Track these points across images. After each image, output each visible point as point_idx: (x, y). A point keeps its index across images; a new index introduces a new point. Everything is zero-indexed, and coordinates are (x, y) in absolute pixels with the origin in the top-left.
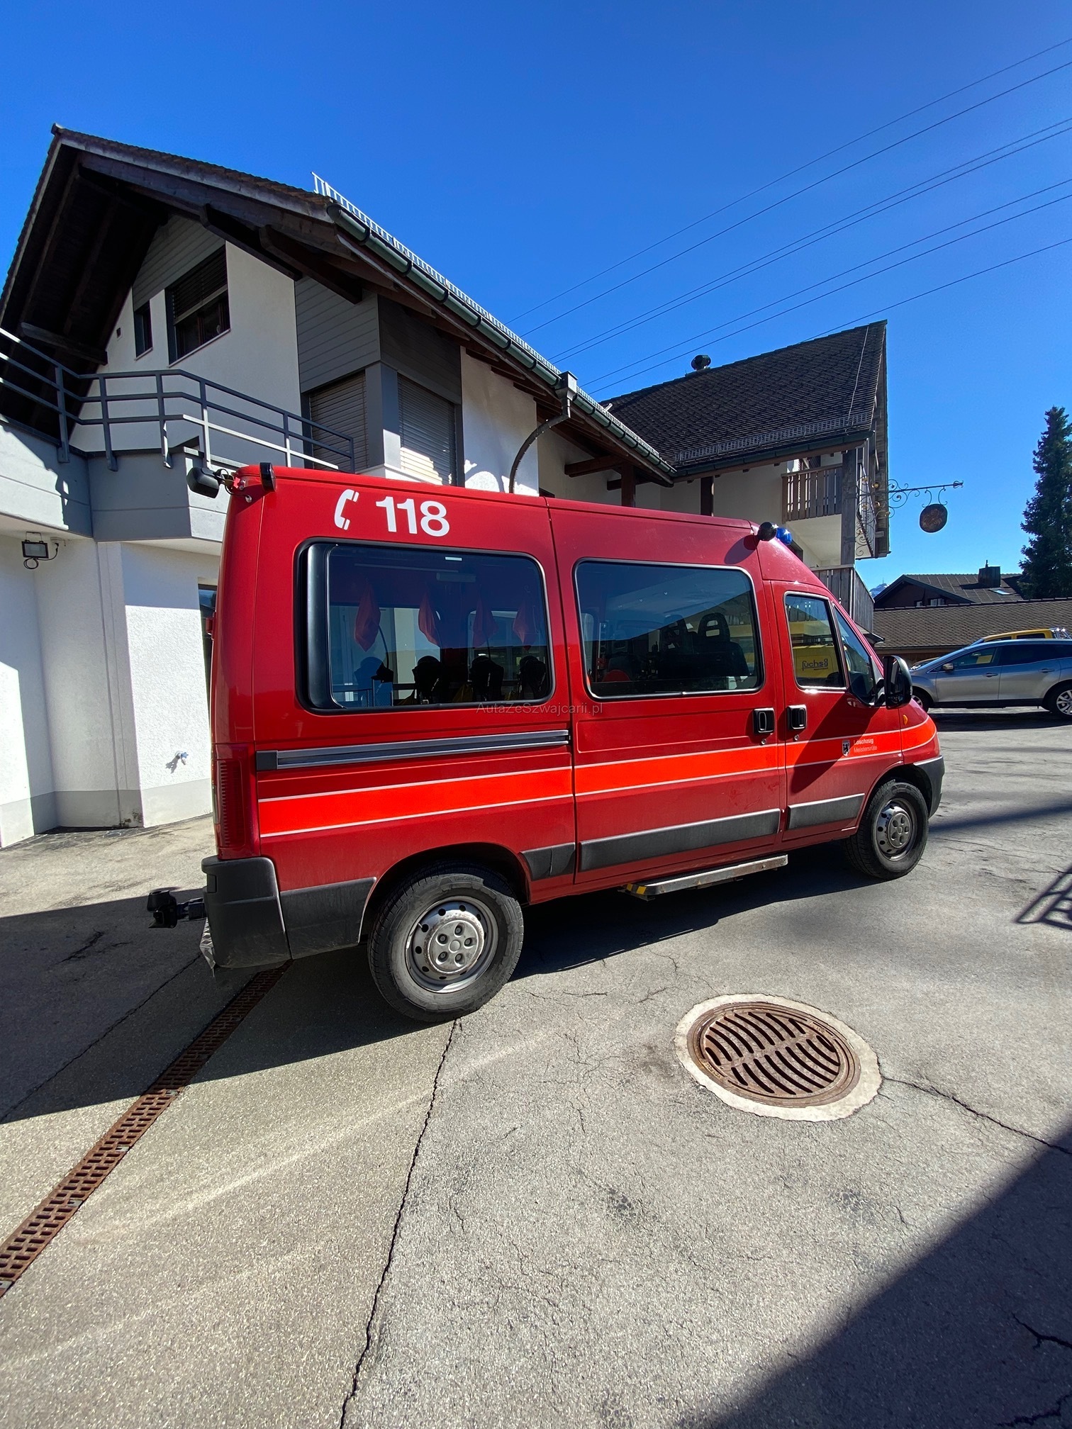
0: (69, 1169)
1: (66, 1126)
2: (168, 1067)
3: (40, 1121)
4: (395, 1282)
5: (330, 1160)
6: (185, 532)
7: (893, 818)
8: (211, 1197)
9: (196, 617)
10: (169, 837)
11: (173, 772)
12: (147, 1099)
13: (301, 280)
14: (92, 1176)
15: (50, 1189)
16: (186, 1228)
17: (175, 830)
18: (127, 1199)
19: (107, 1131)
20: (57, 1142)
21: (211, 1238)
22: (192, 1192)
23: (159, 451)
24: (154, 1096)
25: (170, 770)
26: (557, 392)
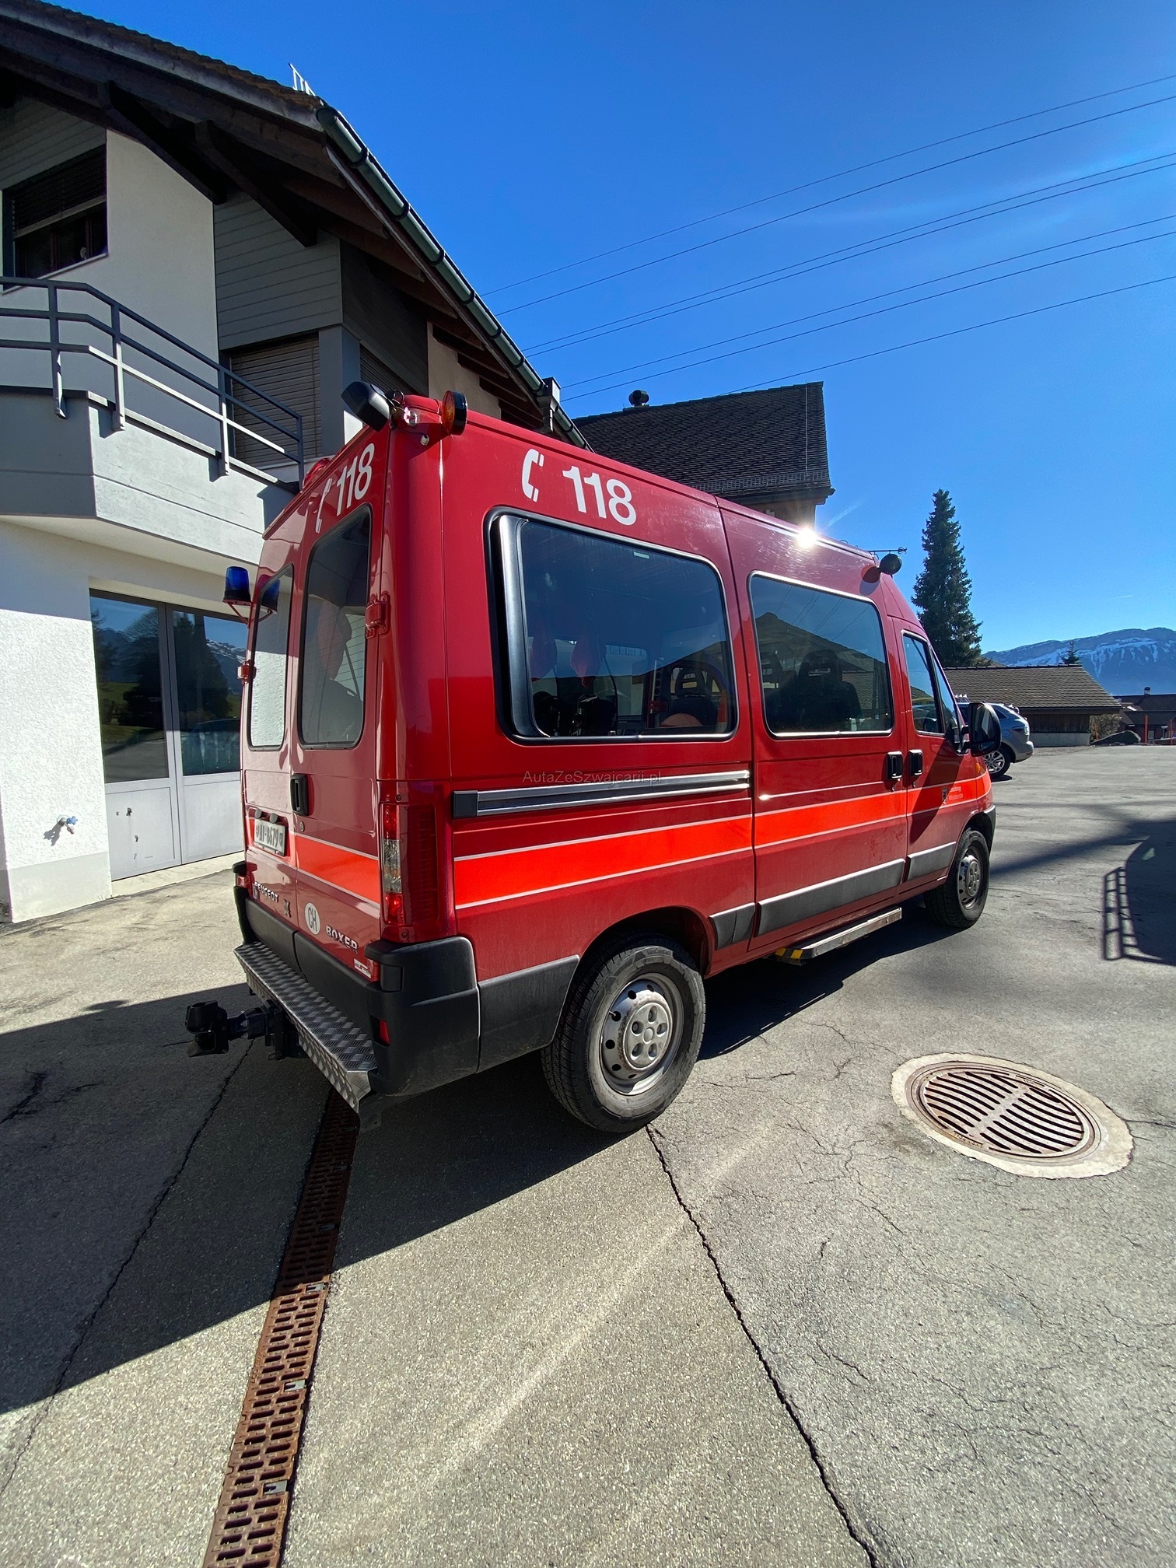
0: (230, 1436)
1: (179, 1371)
2: (285, 1251)
3: (130, 1374)
4: (838, 1466)
5: (627, 1332)
6: (87, 509)
7: (970, 867)
8: (498, 1423)
9: (87, 630)
10: (62, 933)
11: (53, 845)
12: (283, 1303)
13: (223, 205)
14: (273, 1438)
15: (221, 1477)
16: (494, 1477)
17: (67, 924)
18: (365, 1459)
19: (252, 1363)
20: (181, 1399)
21: (544, 1481)
22: (461, 1422)
23: (50, 393)
24: (292, 1296)
25: (49, 842)
26: (538, 399)
